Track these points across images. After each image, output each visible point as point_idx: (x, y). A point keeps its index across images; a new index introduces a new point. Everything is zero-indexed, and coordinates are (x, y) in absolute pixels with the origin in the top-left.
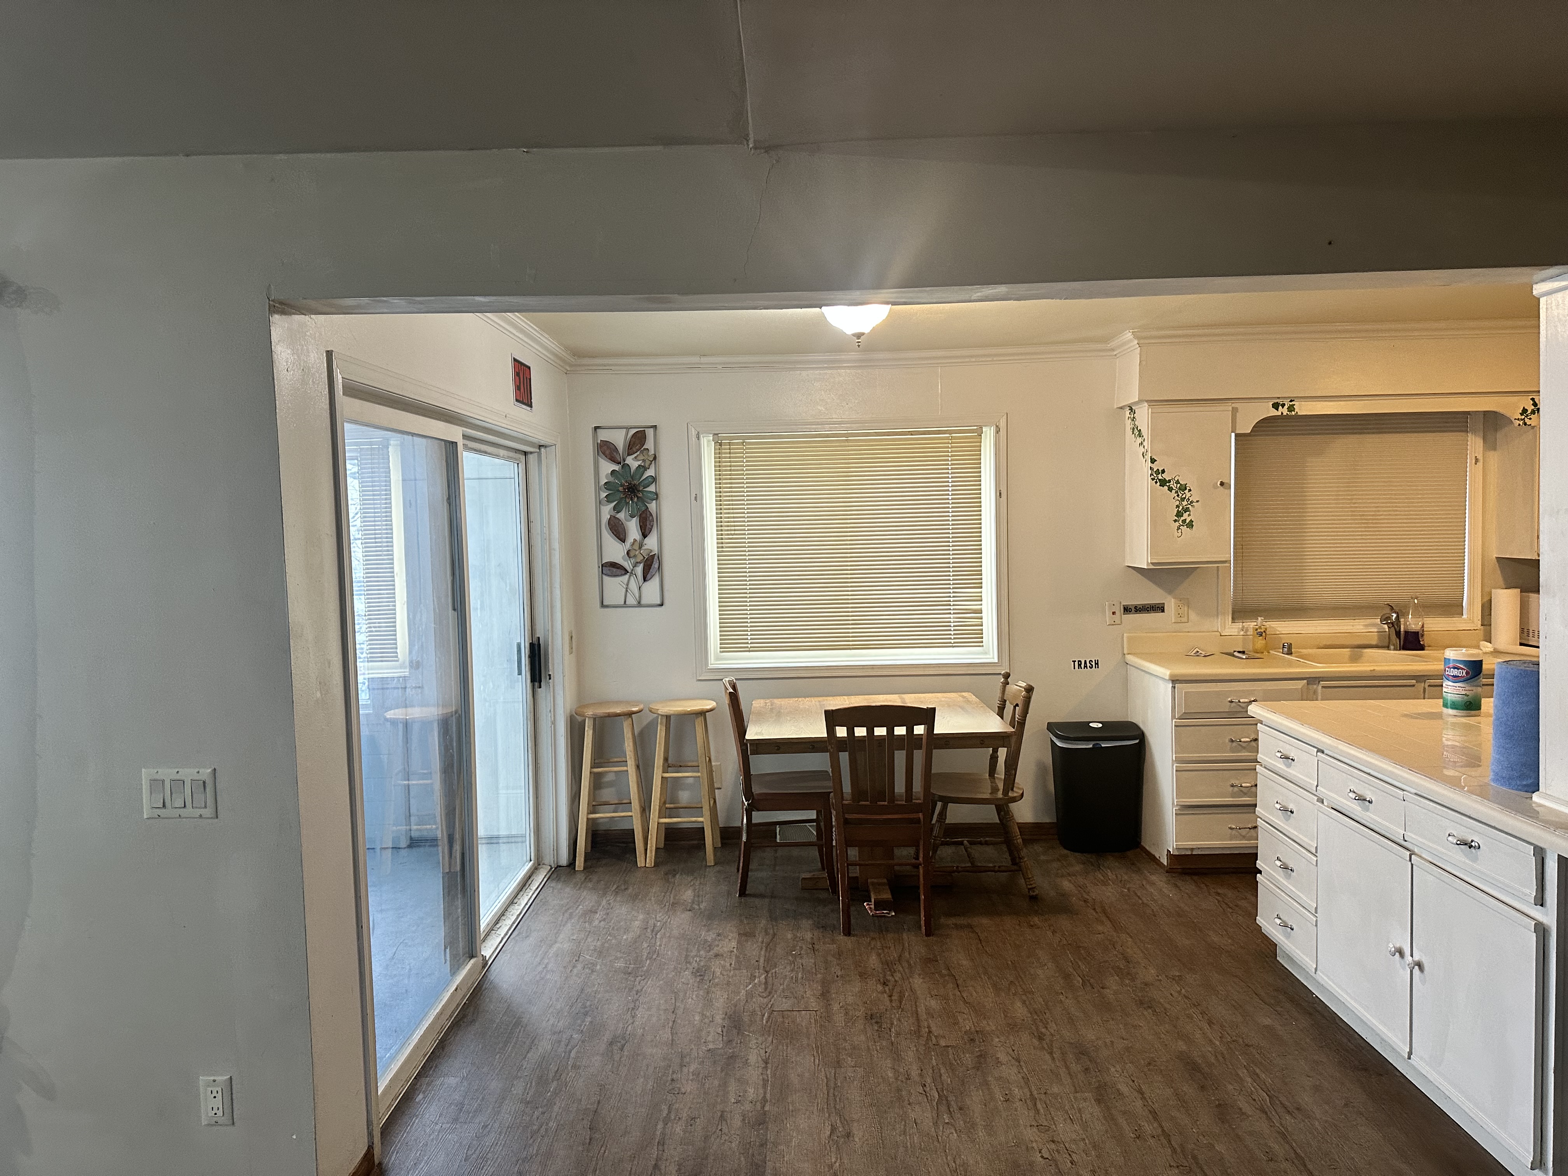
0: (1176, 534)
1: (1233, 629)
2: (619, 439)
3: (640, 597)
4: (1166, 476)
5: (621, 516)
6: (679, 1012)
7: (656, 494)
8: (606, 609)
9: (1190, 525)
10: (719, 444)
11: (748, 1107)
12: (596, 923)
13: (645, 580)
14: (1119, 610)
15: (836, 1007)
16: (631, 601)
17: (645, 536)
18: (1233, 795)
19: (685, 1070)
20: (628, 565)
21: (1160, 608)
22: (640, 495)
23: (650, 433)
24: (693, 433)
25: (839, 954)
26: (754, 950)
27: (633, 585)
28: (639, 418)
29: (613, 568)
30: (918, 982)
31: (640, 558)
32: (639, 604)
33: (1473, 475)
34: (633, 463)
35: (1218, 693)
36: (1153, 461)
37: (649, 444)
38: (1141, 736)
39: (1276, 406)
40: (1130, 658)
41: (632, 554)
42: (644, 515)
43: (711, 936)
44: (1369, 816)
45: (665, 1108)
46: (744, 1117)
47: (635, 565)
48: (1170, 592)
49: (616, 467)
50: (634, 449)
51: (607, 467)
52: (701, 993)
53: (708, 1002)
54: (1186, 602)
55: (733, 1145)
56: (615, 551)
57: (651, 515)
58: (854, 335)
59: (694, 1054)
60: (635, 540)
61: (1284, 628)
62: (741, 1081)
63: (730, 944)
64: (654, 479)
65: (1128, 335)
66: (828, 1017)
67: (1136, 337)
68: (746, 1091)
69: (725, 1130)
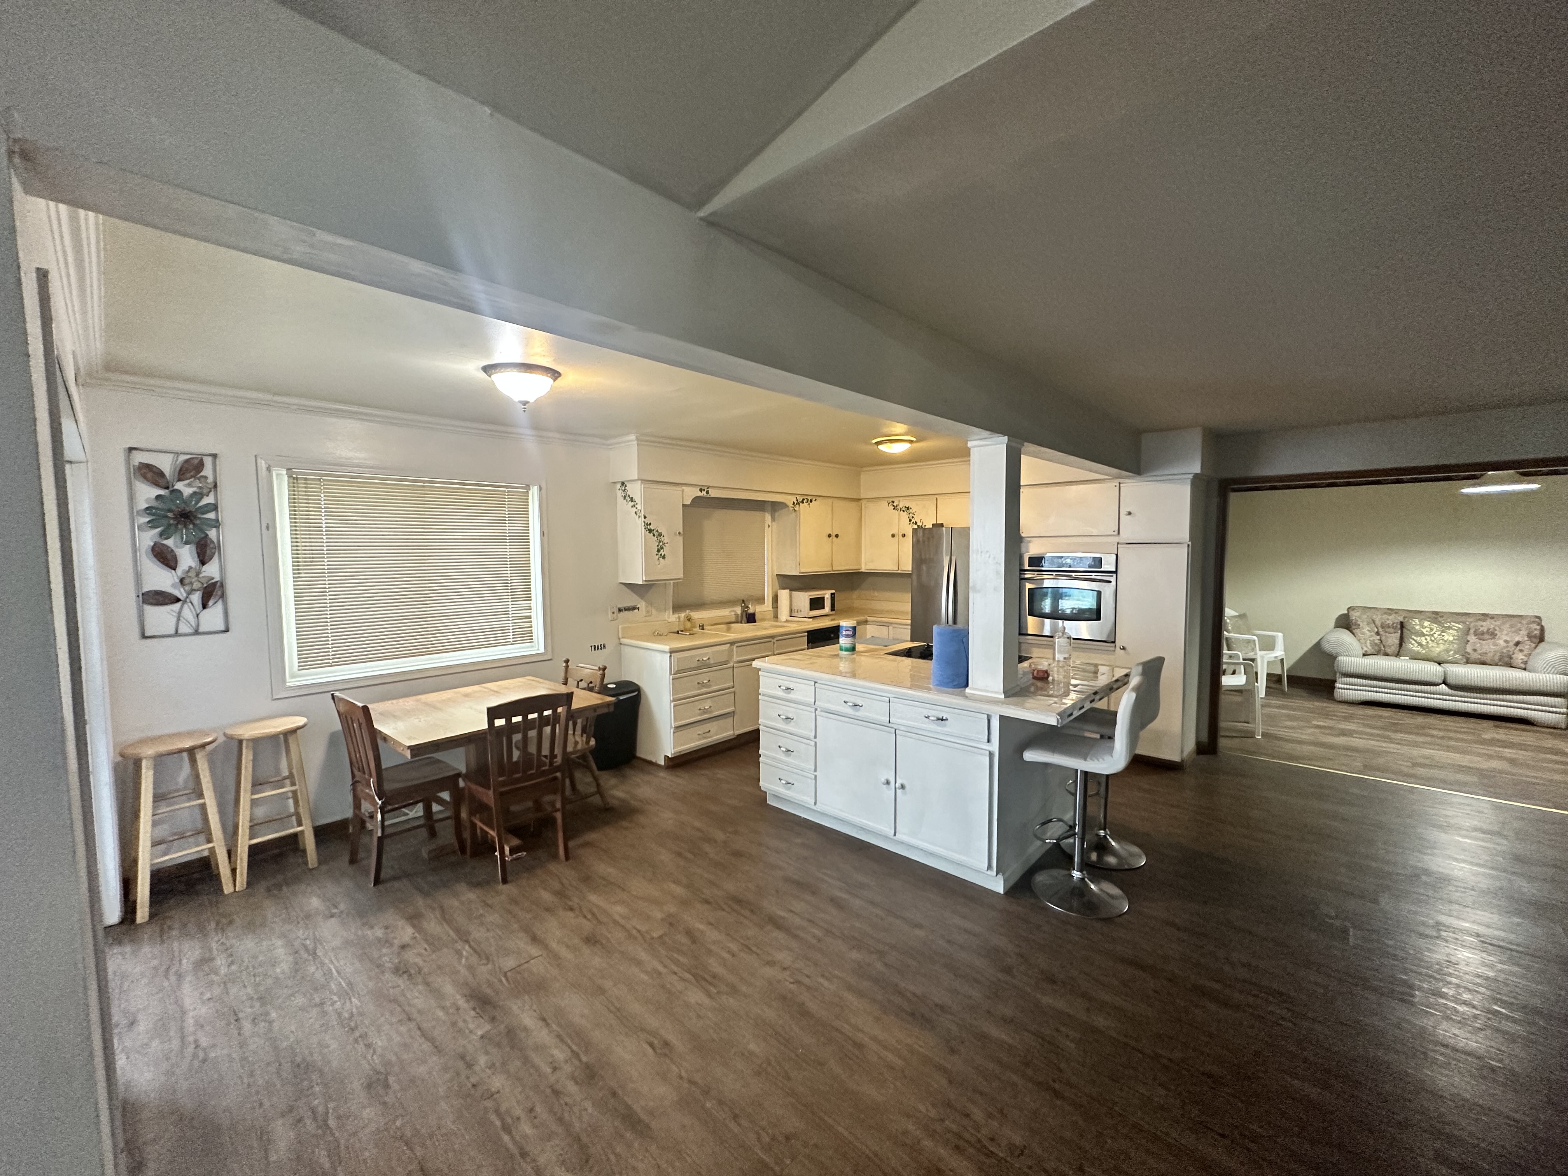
0: (657, 562)
1: (672, 618)
2: (166, 465)
3: (198, 625)
4: (652, 527)
5: (170, 542)
6: (415, 1015)
7: (217, 520)
8: (149, 641)
9: (664, 557)
10: (293, 479)
11: (568, 1069)
12: (223, 971)
13: (204, 606)
14: (616, 610)
15: (554, 945)
16: (185, 629)
17: (203, 563)
18: (700, 715)
19: (477, 1068)
20: (180, 593)
21: (637, 608)
22: (198, 522)
23: (208, 461)
24: (263, 464)
25: (514, 901)
26: (433, 925)
27: (188, 613)
28: (186, 444)
29: (160, 598)
30: (593, 898)
31: (196, 585)
32: (197, 632)
33: (768, 532)
34: (185, 488)
35: (692, 657)
36: (645, 517)
37: (208, 471)
38: (637, 689)
39: (701, 490)
40: (624, 641)
41: (187, 581)
42: (202, 543)
43: (379, 933)
44: (861, 713)
45: (493, 1117)
46: (574, 1078)
47: (189, 593)
48: (642, 597)
49: (162, 492)
50: (188, 475)
51: (147, 493)
52: (420, 987)
53: (437, 993)
54: (650, 603)
55: (590, 1111)
56: (162, 580)
57: (213, 542)
58: (520, 402)
59: (470, 1048)
60: (190, 568)
61: (697, 615)
62: (538, 1048)
63: (407, 933)
64: (215, 507)
65: (633, 437)
66: (556, 957)
67: (637, 439)
68: (552, 1056)
69: (568, 1100)
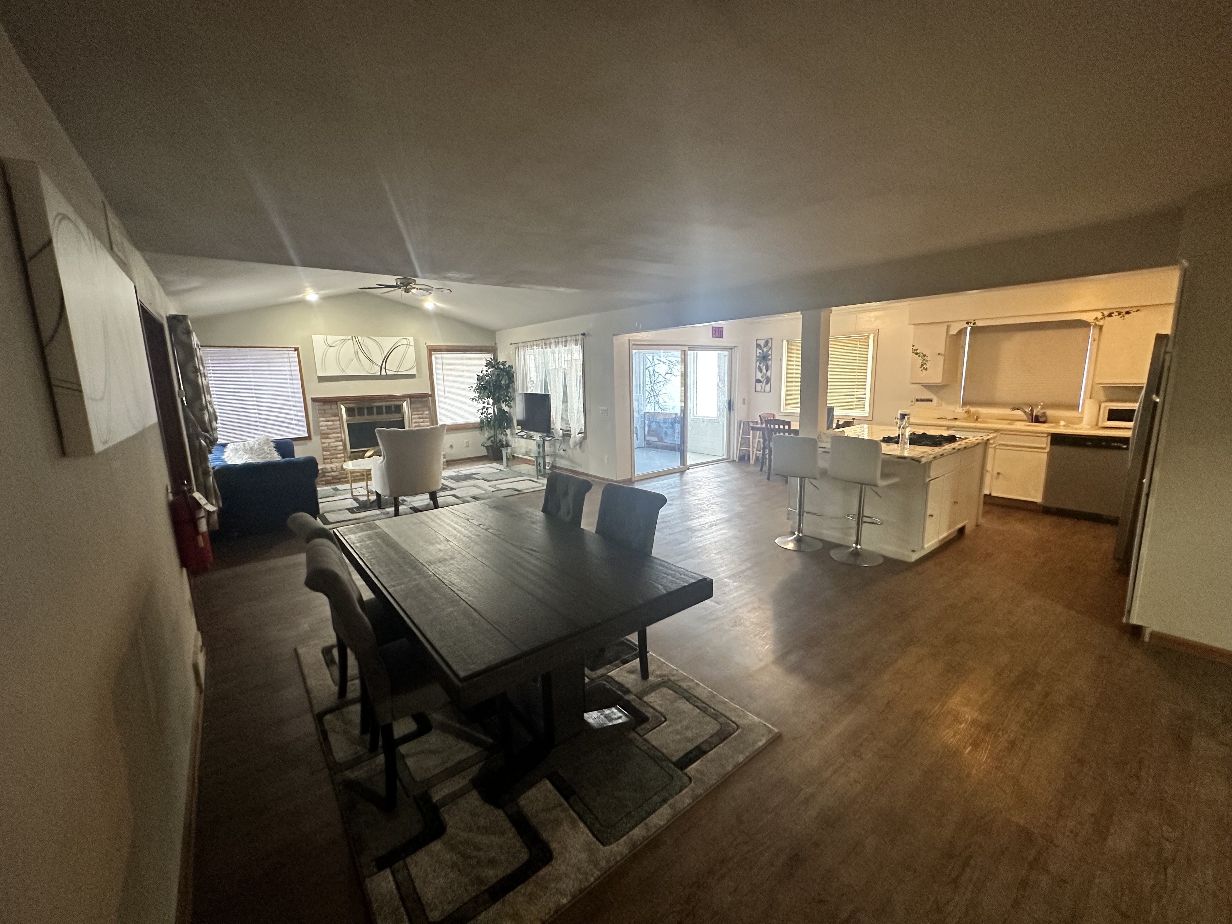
0: (921, 372)
1: (959, 410)
2: (762, 343)
3: (765, 389)
4: (918, 351)
5: (761, 365)
7: (771, 359)
8: (756, 392)
9: (926, 369)
10: (788, 343)
13: (767, 384)
14: (915, 400)
16: (763, 390)
17: (767, 372)
20: (762, 380)
21: (931, 401)
22: (767, 359)
23: (770, 341)
27: (763, 386)
28: (767, 336)
29: (758, 381)
31: (765, 378)
32: (765, 391)
33: (1092, 346)
34: (765, 350)
36: (913, 346)
37: (770, 344)
39: (967, 323)
41: (763, 377)
42: (767, 365)
47: (764, 380)
48: (933, 394)
49: (761, 351)
50: (766, 346)
51: (759, 351)
54: (941, 398)
56: (759, 376)
57: (769, 365)
60: (764, 373)
64: (770, 355)
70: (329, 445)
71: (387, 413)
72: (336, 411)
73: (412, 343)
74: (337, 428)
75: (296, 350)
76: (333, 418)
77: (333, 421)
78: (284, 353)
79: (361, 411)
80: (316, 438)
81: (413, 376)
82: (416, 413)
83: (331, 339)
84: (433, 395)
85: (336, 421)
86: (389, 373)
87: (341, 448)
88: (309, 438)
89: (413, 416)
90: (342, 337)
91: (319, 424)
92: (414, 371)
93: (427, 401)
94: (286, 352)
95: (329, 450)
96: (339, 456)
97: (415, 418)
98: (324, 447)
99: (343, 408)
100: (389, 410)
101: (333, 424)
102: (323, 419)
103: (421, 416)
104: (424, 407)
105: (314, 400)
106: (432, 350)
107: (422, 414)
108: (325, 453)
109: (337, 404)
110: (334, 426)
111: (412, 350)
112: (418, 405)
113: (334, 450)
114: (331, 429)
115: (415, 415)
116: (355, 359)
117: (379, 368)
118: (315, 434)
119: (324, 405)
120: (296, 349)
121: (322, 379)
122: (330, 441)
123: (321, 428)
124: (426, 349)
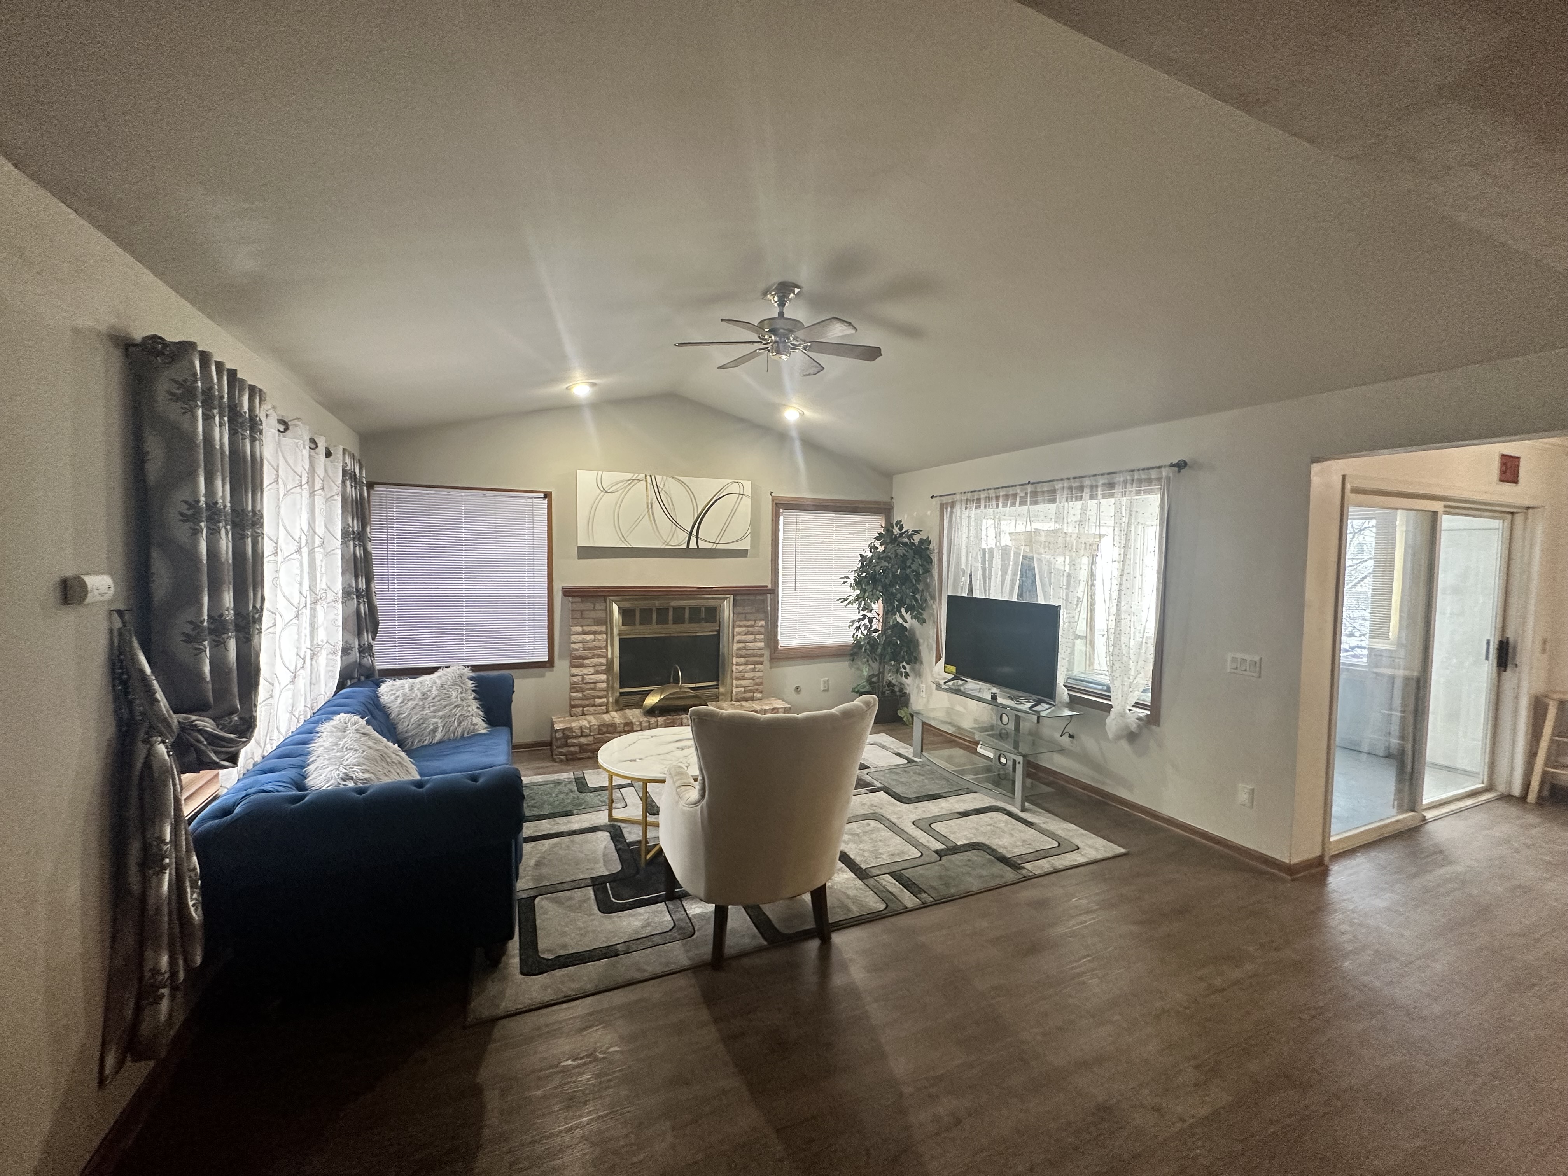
70: (583, 679)
71: (691, 621)
72: (602, 615)
73: (748, 491)
74: (600, 648)
75: (545, 497)
76: (595, 628)
77: (594, 633)
78: (523, 502)
79: (646, 616)
80: (562, 665)
81: (742, 553)
82: (742, 623)
83: (608, 478)
84: (774, 592)
85: (601, 633)
86: (703, 545)
87: (604, 685)
88: (549, 664)
89: (737, 630)
90: (629, 476)
91: (570, 638)
92: (746, 545)
93: (764, 601)
94: (530, 500)
95: (582, 690)
96: (598, 701)
97: (739, 634)
98: (575, 683)
99: (615, 608)
100: (696, 615)
101: (594, 641)
102: (579, 629)
103: (751, 629)
104: (758, 611)
105: (568, 592)
106: (781, 505)
107: (752, 626)
108: (574, 695)
109: (606, 602)
110: (597, 644)
111: (747, 502)
112: (748, 609)
113: (592, 689)
114: (589, 649)
115: (740, 627)
116: (647, 516)
117: (688, 536)
118: (560, 657)
119: (582, 602)
120: (547, 495)
121: (587, 553)
122: (585, 671)
123: (573, 646)
124: (771, 503)
